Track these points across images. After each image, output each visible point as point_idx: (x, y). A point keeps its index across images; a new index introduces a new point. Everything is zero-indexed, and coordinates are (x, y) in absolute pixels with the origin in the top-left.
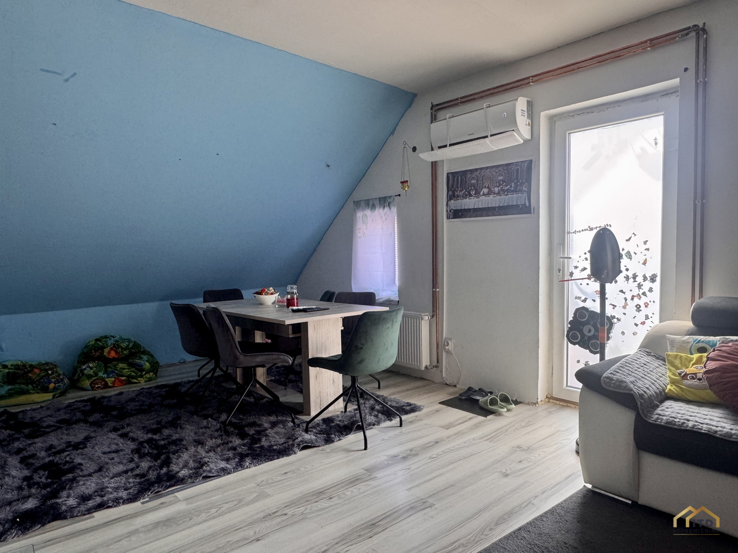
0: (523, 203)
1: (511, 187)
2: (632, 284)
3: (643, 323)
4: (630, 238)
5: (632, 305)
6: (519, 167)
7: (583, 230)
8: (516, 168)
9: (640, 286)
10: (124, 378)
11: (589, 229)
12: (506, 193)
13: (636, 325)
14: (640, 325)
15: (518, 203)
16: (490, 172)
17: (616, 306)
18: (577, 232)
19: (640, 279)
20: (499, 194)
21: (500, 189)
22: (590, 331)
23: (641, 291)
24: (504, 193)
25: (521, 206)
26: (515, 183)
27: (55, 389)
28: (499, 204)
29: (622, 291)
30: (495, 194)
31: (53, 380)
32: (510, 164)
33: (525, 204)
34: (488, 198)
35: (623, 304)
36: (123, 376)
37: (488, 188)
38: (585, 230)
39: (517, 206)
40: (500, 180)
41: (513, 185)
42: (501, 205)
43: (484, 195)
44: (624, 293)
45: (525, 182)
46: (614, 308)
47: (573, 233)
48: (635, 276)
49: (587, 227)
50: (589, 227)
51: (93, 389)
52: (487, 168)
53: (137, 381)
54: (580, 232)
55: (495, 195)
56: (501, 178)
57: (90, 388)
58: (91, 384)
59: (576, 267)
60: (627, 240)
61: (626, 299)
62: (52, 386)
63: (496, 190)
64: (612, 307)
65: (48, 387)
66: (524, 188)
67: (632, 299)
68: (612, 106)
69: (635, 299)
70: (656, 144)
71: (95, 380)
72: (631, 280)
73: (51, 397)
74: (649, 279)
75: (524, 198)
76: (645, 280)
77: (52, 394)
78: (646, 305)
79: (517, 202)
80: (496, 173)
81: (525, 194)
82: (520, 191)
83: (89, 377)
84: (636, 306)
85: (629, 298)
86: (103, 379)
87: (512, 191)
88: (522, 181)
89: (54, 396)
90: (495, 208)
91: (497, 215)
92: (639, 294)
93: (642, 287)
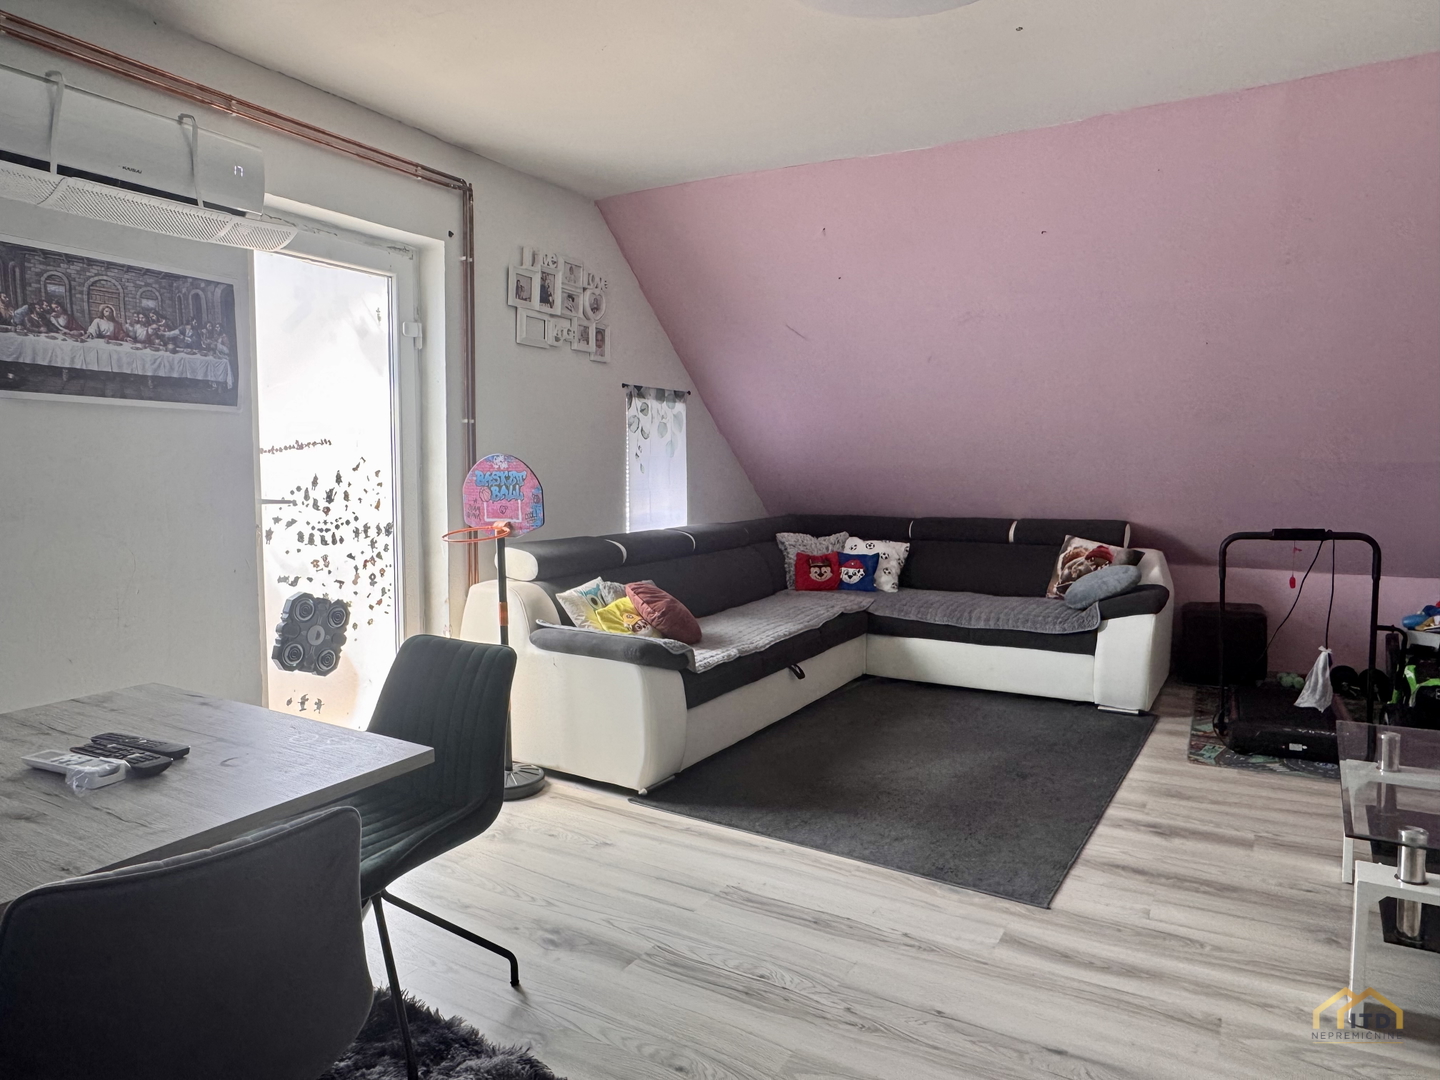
0: (221, 379)
1: (183, 333)
2: (364, 543)
3: (379, 602)
4: (358, 466)
5: (364, 574)
6: (200, 293)
7: (286, 448)
8: (193, 292)
9: (373, 544)
11: (296, 446)
12: (171, 346)
13: (371, 607)
14: (376, 607)
15: (209, 378)
16: (119, 280)
17: (343, 583)
18: (277, 450)
19: (372, 532)
20: (148, 342)
21: (150, 331)
22: (318, 635)
23: (376, 551)
24: (165, 345)
25: (215, 386)
26: (193, 328)
28: (155, 370)
29: (350, 556)
30: (135, 340)
32: (177, 277)
33: (226, 383)
34: (116, 348)
35: (353, 578)
37: (111, 318)
38: (290, 447)
39: (206, 383)
40: (150, 310)
41: (189, 331)
42: (162, 373)
43: (100, 335)
44: (353, 558)
45: (220, 334)
46: (340, 587)
47: (269, 451)
48: (366, 528)
49: (293, 443)
50: (297, 442)
52: (109, 265)
54: (281, 450)
55: (139, 345)
56: (151, 304)
59: (277, 520)
60: (354, 469)
61: (356, 568)
63: (141, 331)
64: (338, 584)
66: (220, 346)
67: (365, 566)
68: (326, 229)
69: (369, 564)
70: (379, 318)
72: (362, 535)
74: (383, 530)
75: (222, 368)
76: (379, 534)
78: (382, 573)
79: (206, 374)
80: (139, 287)
81: (225, 361)
82: (211, 349)
84: (370, 577)
85: (360, 566)
87: (188, 346)
88: (213, 326)
90: (144, 378)
91: (150, 399)
92: (372, 558)
93: (376, 545)
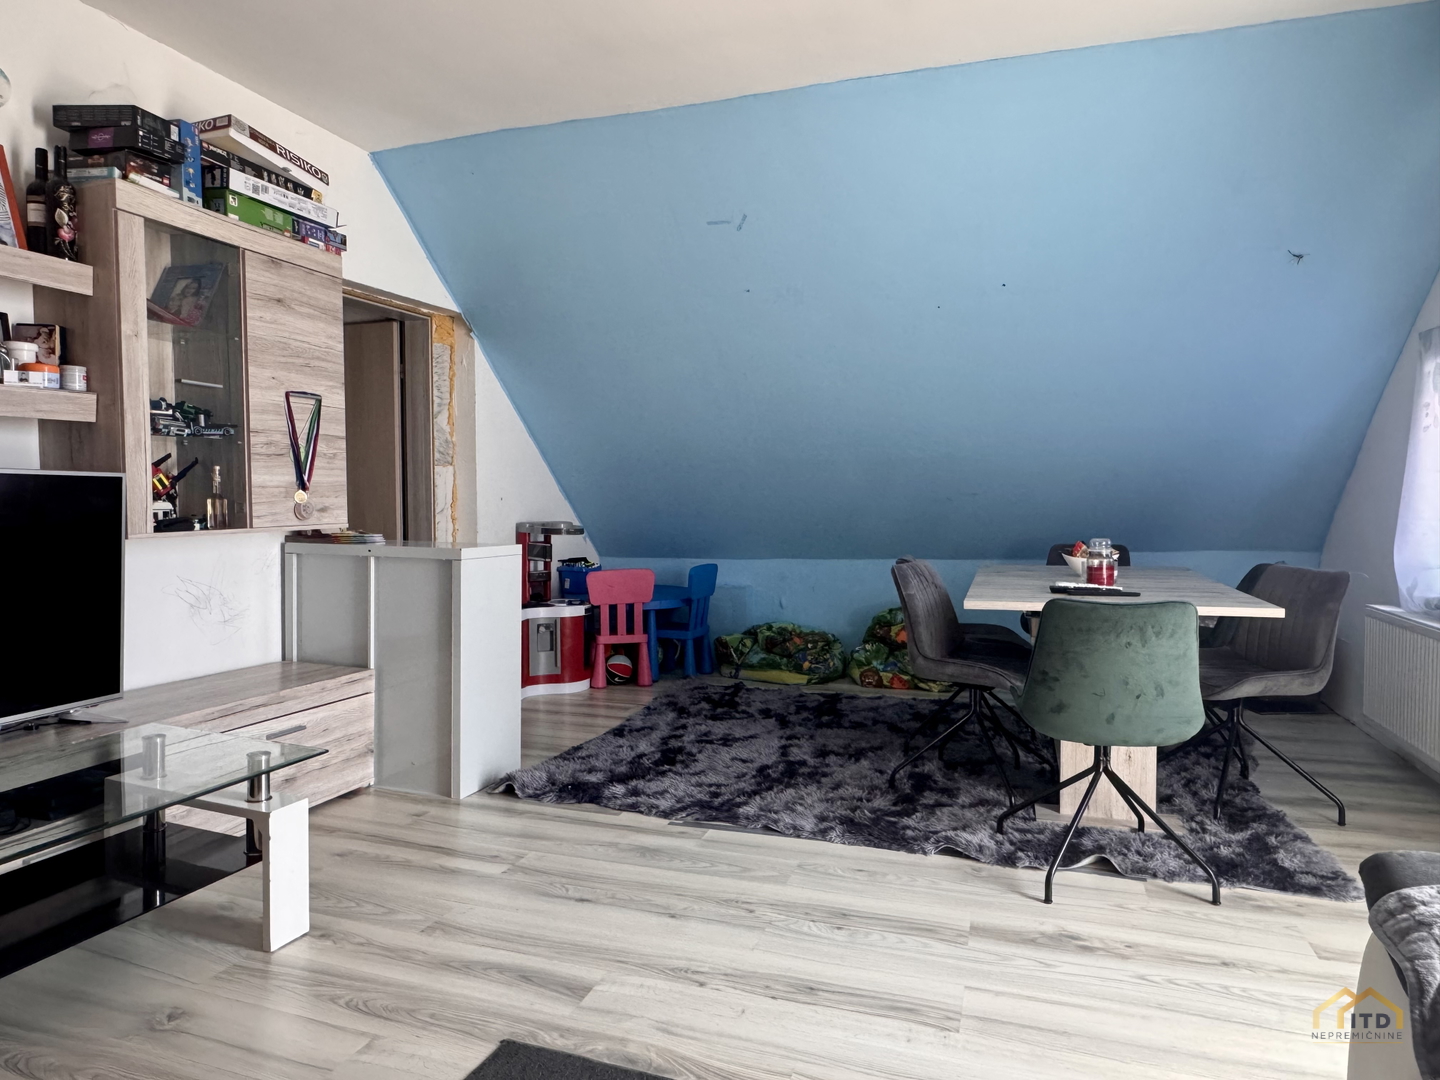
10: (906, 678)
27: (810, 671)
31: (809, 658)
36: (906, 673)
51: (863, 684)
53: (927, 688)
57: (859, 681)
58: (861, 675)
62: (806, 665)
65: (802, 666)
71: (866, 671)
73: (805, 682)
77: (807, 677)
83: (860, 664)
86: (877, 672)
89: (809, 681)
